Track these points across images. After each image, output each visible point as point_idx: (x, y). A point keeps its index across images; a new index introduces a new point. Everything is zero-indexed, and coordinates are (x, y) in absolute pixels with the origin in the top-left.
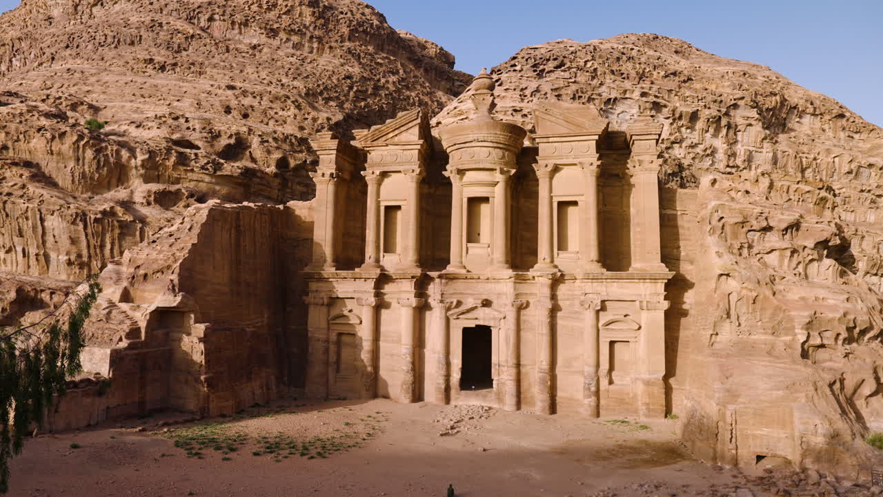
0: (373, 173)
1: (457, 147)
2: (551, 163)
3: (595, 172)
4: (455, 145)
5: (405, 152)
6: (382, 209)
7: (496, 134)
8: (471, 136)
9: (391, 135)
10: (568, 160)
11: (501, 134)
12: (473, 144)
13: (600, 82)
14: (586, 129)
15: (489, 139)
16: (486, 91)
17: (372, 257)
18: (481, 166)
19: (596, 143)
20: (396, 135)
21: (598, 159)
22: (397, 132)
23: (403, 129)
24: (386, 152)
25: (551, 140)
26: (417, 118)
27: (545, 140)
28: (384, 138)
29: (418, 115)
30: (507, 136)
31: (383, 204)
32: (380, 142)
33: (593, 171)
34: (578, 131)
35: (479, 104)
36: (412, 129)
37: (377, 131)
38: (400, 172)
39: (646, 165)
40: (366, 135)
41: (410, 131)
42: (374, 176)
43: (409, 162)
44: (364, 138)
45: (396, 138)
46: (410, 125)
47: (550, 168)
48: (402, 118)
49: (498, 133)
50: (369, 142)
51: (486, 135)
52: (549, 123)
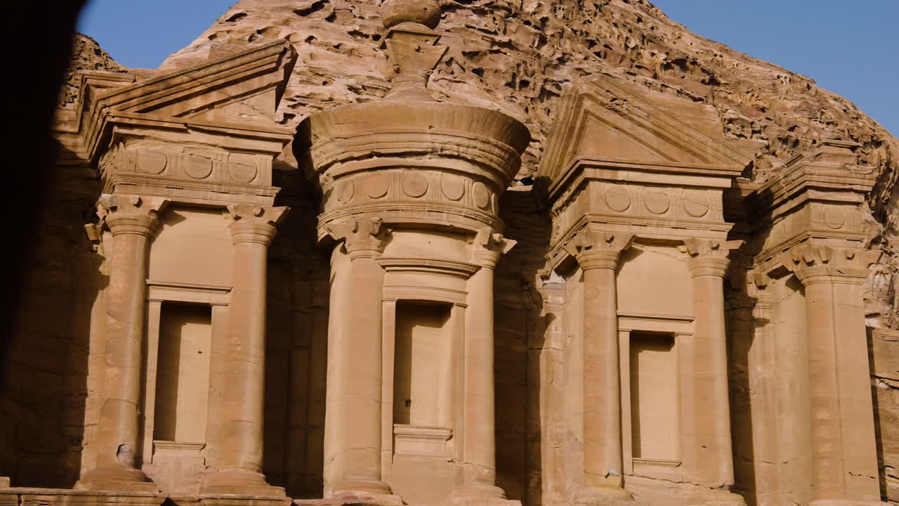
0: (139, 204)
1: (375, 161)
2: (624, 232)
3: (724, 267)
4: (370, 156)
5: (235, 157)
6: (155, 310)
7: (488, 143)
8: (428, 137)
9: (198, 102)
10: (660, 230)
11: (496, 146)
12: (426, 161)
13: (559, 55)
14: (704, 159)
15: (470, 153)
16: (423, 28)
17: (126, 448)
18: (444, 220)
19: (724, 195)
20: (211, 106)
21: (732, 236)
22: (214, 97)
23: (233, 91)
24: (179, 148)
25: (622, 175)
26: (275, 69)
27: (607, 174)
28: (176, 109)
29: (279, 62)
30: (506, 152)
31: (158, 295)
32: (167, 115)
33: (720, 262)
34: (685, 161)
35: (406, 58)
36: (258, 96)
37: (162, 86)
38: (221, 210)
39: (839, 262)
40: (127, 91)
41: (252, 100)
42: (142, 212)
43: (249, 186)
44: (119, 99)
45: (210, 116)
46: (255, 83)
47: (618, 247)
48: (238, 61)
49: (492, 140)
50: (131, 112)
51: (466, 142)
52: (613, 133)
